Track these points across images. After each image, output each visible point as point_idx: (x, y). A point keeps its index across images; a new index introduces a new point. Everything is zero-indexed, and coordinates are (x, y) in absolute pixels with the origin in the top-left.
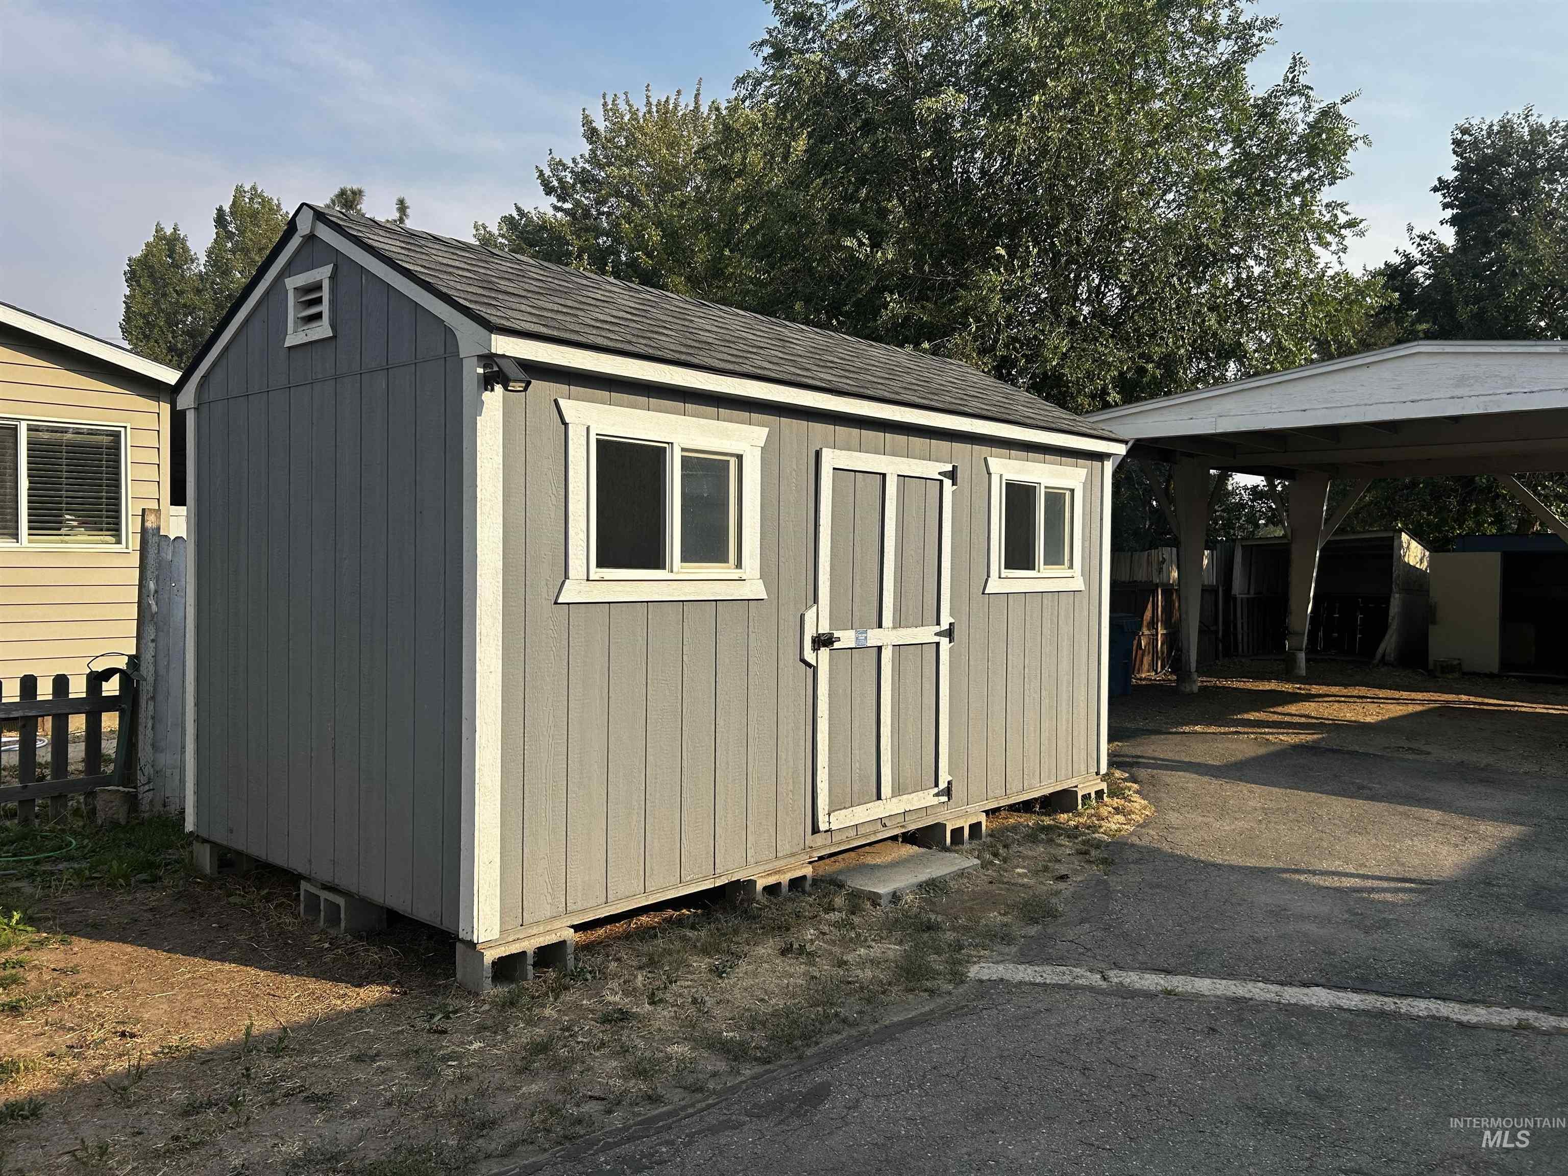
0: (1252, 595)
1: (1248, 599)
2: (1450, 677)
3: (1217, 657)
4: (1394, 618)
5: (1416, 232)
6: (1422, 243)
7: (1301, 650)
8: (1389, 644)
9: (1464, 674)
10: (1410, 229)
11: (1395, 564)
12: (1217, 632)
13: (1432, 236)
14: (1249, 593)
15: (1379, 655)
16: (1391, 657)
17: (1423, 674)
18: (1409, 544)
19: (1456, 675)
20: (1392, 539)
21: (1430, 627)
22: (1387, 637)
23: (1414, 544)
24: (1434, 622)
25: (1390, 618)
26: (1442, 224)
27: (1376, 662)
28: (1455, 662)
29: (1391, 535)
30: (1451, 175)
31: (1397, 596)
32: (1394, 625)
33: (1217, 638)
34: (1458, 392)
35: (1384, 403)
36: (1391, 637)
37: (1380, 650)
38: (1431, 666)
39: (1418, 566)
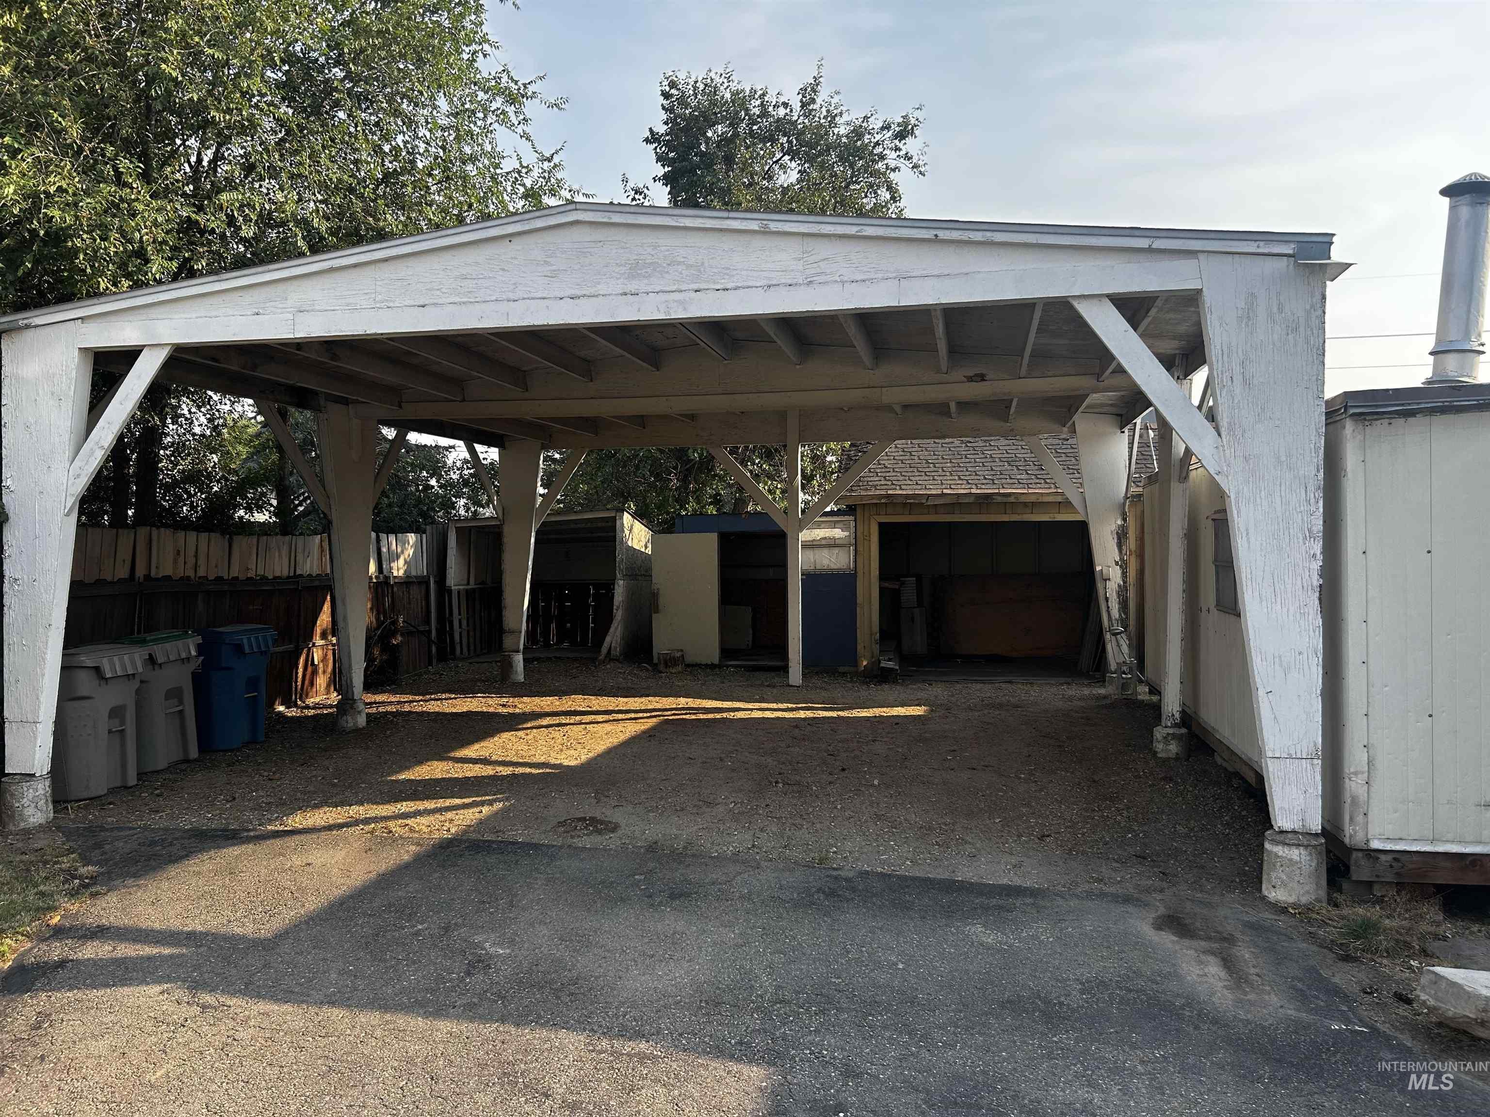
0: (472, 585)
1: (467, 591)
2: (673, 671)
3: (430, 663)
4: (618, 607)
5: (631, 184)
6: (637, 197)
7: (518, 651)
8: (614, 637)
9: (688, 666)
10: (625, 181)
11: (618, 547)
12: (430, 632)
13: (646, 191)
14: (468, 584)
15: (604, 650)
16: (617, 651)
17: (647, 670)
18: (632, 526)
19: (680, 668)
20: (614, 519)
21: (654, 616)
22: (612, 630)
23: (638, 526)
24: (657, 611)
25: (615, 607)
26: (655, 181)
27: (602, 657)
28: (678, 654)
29: (613, 515)
30: (661, 129)
31: (621, 582)
32: (619, 615)
33: (430, 641)
34: (632, 287)
35: (533, 299)
36: (616, 628)
37: (606, 645)
38: (655, 661)
39: (643, 550)
